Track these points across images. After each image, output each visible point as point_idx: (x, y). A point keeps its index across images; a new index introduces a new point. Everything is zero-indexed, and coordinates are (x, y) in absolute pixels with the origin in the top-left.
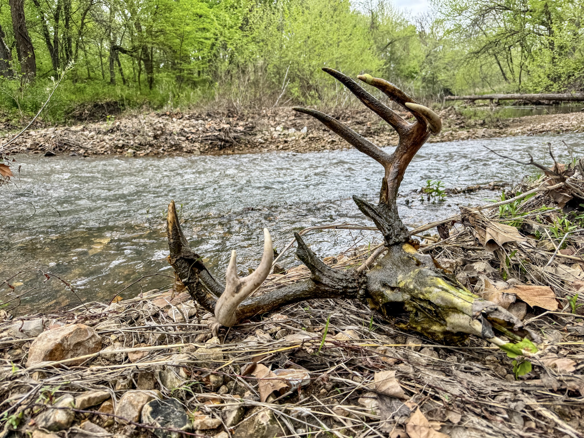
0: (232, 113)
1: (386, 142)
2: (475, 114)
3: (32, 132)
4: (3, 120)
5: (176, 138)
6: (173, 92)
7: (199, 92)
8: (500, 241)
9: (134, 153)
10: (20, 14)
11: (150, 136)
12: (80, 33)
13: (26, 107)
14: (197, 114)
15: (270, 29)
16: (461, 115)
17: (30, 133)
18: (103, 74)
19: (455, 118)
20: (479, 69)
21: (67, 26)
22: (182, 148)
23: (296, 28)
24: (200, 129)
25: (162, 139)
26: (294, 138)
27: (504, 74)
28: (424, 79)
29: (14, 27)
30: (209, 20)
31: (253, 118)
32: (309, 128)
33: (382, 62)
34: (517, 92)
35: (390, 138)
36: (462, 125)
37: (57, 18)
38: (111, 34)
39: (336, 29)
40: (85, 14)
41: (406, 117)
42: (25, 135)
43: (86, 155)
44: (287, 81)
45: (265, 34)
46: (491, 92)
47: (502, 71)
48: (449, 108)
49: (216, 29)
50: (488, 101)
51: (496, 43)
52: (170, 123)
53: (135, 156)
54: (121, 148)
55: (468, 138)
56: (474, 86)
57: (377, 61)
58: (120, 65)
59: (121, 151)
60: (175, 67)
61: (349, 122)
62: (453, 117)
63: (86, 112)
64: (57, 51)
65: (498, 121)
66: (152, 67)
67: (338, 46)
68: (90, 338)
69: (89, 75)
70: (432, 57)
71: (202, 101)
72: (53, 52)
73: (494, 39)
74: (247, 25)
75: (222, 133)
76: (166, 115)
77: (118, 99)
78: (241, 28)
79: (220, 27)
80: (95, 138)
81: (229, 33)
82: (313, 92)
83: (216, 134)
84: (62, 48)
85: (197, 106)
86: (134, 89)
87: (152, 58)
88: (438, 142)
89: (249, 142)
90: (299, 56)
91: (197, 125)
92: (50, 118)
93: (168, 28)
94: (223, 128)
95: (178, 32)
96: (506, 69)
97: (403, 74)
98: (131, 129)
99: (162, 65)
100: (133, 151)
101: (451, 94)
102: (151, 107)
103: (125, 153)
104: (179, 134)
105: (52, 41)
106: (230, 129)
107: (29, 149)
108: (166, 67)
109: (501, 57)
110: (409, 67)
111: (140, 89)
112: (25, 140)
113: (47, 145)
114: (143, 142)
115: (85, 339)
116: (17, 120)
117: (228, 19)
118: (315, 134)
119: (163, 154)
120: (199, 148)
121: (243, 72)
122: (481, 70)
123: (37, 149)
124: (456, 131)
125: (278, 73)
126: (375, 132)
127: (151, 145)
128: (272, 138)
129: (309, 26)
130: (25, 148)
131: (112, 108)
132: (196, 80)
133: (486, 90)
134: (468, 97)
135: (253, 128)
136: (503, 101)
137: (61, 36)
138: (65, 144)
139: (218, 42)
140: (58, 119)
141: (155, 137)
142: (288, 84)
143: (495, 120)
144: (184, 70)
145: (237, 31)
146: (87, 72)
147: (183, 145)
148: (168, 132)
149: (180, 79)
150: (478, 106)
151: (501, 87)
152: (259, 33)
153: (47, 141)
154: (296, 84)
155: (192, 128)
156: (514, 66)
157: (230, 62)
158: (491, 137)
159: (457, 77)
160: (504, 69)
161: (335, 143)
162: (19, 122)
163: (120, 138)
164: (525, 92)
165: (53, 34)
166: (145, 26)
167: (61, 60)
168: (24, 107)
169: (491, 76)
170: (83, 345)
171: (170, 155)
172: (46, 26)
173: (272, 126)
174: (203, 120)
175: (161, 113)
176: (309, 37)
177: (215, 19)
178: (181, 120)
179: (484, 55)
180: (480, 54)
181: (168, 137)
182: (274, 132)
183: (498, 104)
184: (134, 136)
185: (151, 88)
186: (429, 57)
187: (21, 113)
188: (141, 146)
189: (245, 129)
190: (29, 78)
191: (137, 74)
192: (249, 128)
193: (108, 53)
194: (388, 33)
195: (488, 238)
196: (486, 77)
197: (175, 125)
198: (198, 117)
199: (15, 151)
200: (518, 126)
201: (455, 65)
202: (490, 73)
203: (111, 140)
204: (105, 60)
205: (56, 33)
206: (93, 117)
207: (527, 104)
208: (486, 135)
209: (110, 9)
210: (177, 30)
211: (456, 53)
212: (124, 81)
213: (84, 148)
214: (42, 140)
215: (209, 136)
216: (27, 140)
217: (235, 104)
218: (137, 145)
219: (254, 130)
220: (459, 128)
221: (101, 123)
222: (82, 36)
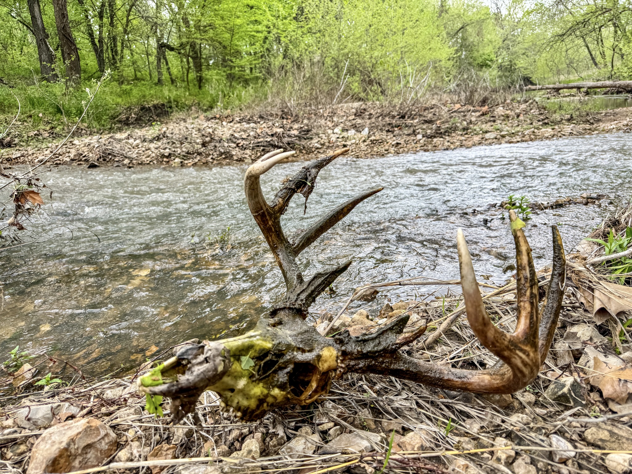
0: (286, 114)
1: (458, 143)
2: (561, 108)
3: (76, 142)
4: (48, 128)
5: (226, 145)
6: (223, 91)
7: (251, 91)
8: (613, 310)
9: (181, 162)
10: (63, 14)
11: (198, 144)
12: (125, 32)
13: (71, 113)
14: (248, 117)
15: (328, 18)
16: (545, 108)
17: (74, 142)
18: (150, 74)
19: (537, 112)
20: (564, 54)
21: (112, 24)
22: (232, 156)
23: (356, 16)
24: (252, 133)
25: (211, 146)
26: (353, 141)
27: (593, 59)
28: (500, 67)
29: (58, 27)
30: (261, 12)
31: (309, 119)
32: (371, 129)
33: (452, 50)
34: (609, 78)
35: (463, 138)
36: (546, 121)
37: (101, 17)
38: (158, 31)
39: (400, 15)
40: (130, 10)
41: (481, 113)
42: (69, 145)
43: (131, 165)
44: (346, 75)
45: (323, 23)
46: (579, 80)
47: (591, 55)
48: (530, 101)
49: (269, 21)
50: (575, 90)
51: (585, 23)
52: (220, 128)
53: (182, 165)
54: (167, 157)
55: (553, 136)
56: (559, 72)
57: (447, 49)
58: (167, 64)
59: (167, 160)
60: (225, 64)
61: (416, 121)
62: (536, 112)
63: (133, 116)
64: (102, 51)
65: (588, 114)
66: (201, 66)
67: (403, 34)
68: (103, 438)
69: (136, 76)
70: (509, 42)
71: (253, 102)
72: (98, 52)
73: (581, 19)
74: (302, 15)
75: (275, 138)
76: (215, 118)
77: (166, 101)
78: (295, 18)
79: (273, 18)
80: (140, 146)
81: (283, 24)
82: (375, 87)
83: (269, 140)
84: (108, 48)
85: (248, 107)
86: (183, 90)
87: (201, 55)
88: (518, 142)
89: (304, 147)
90: (360, 47)
91: (248, 129)
92: (95, 124)
93: (217, 22)
94: (276, 133)
95: (228, 26)
96: (596, 54)
97: (477, 62)
98: (178, 136)
99: (211, 62)
100: (180, 160)
101: (532, 84)
102: (200, 108)
103: (171, 162)
104: (229, 140)
105: (96, 41)
106: (283, 133)
107: (72, 160)
108: (216, 64)
109: (590, 39)
110: (484, 54)
111: (189, 89)
112: (68, 150)
113: (91, 155)
114: (191, 150)
115: (96, 440)
116: (61, 127)
117: (281, 9)
118: (377, 136)
119: (212, 163)
120: (250, 156)
121: (299, 67)
122: (567, 54)
123: (81, 160)
124: (538, 129)
125: (337, 66)
126: (446, 132)
127: (200, 154)
128: (329, 142)
129: (370, 13)
130: (68, 159)
131: (159, 111)
132: (248, 77)
133: (572, 77)
134: (551, 86)
135: (308, 131)
136: (592, 90)
137: (105, 35)
138: (109, 154)
139: (271, 35)
140: (103, 125)
141: (204, 144)
142: (348, 78)
143: (585, 113)
144: (235, 67)
145: (292, 22)
146: (133, 73)
147: (234, 153)
148: (217, 138)
149: (231, 77)
150: (564, 97)
151: (590, 73)
152: (316, 23)
153: (90, 151)
154: (356, 78)
155: (243, 133)
156: (605, 49)
157: (285, 57)
158: (580, 134)
159: (539, 64)
160: (593, 53)
161: (400, 146)
162: (63, 129)
163: (167, 146)
164: (618, 78)
165: (98, 33)
166: (193, 20)
167: (107, 61)
168: (68, 114)
169: (578, 61)
170: (95, 447)
171: (220, 164)
172: (90, 25)
173: (329, 128)
174: (255, 123)
175: (210, 116)
176: (370, 26)
177: (267, 10)
178: (232, 124)
179: (571, 38)
180: (565, 37)
181: (217, 145)
182: (332, 135)
183: (587, 93)
184: (182, 143)
185: (200, 87)
186: (506, 42)
187: (65, 119)
188: (188, 155)
189: (300, 133)
190: (73, 82)
191: (186, 72)
192: (304, 131)
193: (155, 51)
194: (459, 16)
195: (598, 306)
196: (571, 62)
197: (225, 129)
198: (249, 120)
199: (58, 162)
200: (611, 120)
201: (537, 50)
202: (576, 58)
203: (156, 148)
204: (152, 59)
205: (101, 32)
206: (139, 122)
207: (621, 92)
208: (574, 133)
209: (157, 4)
210: (226, 24)
211: (537, 36)
212: (173, 81)
213: (129, 158)
214: (86, 149)
215: (261, 142)
216: (71, 150)
217: (289, 104)
218: (184, 154)
219: (310, 133)
220: (542, 125)
221: (147, 128)
222: (128, 34)
